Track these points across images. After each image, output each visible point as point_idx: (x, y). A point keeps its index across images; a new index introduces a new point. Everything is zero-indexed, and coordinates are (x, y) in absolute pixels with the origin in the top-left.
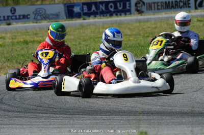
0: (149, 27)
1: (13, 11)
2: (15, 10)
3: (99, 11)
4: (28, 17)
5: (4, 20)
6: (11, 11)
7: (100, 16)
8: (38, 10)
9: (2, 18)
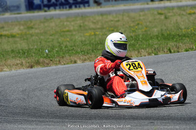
0: (112, 21)
3: (58, 3)
7: (60, 8)
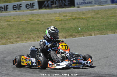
9: (79, 4)
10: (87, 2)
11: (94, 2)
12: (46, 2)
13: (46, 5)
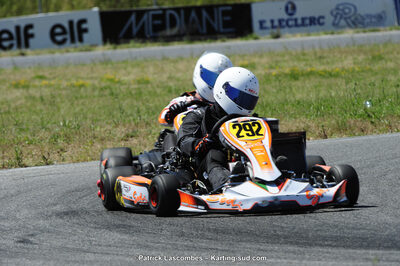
1: (291, 9)
2: (294, 8)
4: (321, 21)
5: (273, 27)
6: (287, 9)
8: (341, 7)
9: (268, 24)
10: (303, 19)
11: (329, 19)
12: (133, 18)
13: (135, 30)
